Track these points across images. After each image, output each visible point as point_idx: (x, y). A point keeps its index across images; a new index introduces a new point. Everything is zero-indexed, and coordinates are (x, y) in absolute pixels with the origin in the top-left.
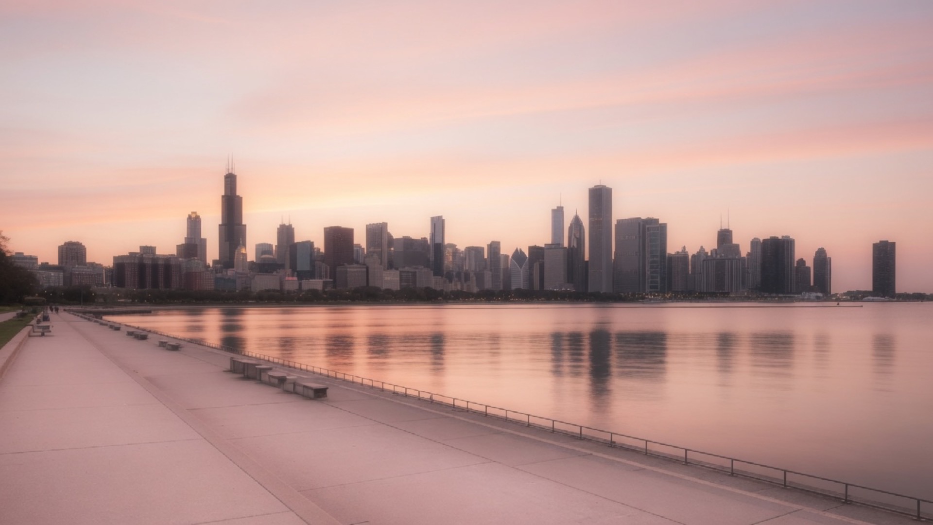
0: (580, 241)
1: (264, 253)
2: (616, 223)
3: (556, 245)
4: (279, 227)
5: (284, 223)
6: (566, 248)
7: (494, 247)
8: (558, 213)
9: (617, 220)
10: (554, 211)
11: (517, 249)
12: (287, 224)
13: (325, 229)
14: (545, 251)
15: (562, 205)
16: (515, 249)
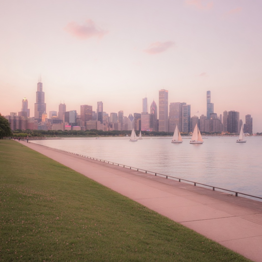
0: (155, 111)
1: (53, 115)
2: (170, 104)
3: (145, 113)
4: (59, 104)
5: (61, 103)
6: (150, 114)
7: (121, 113)
8: (145, 101)
9: (171, 103)
10: (143, 99)
11: (130, 114)
12: (63, 104)
13: (81, 106)
14: (141, 115)
15: (147, 97)
16: (129, 114)
